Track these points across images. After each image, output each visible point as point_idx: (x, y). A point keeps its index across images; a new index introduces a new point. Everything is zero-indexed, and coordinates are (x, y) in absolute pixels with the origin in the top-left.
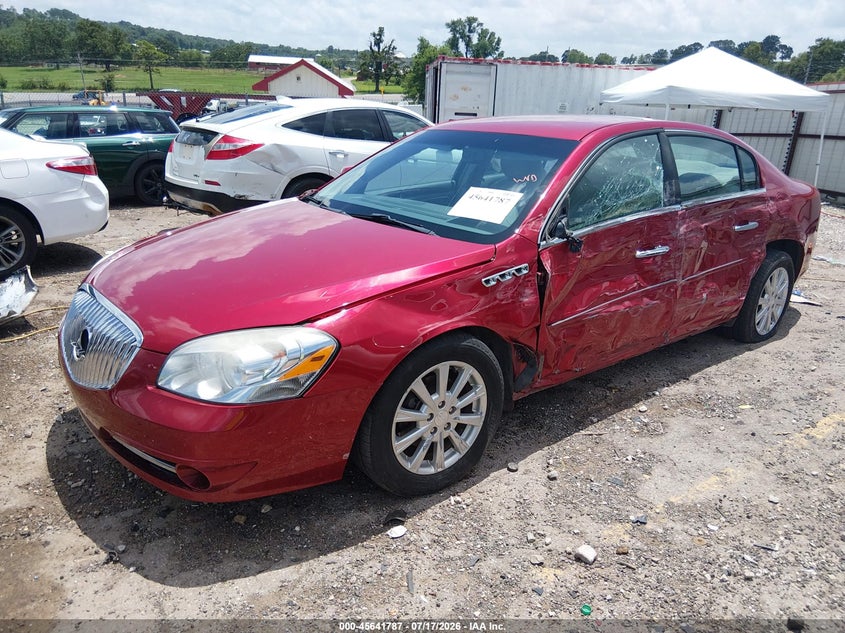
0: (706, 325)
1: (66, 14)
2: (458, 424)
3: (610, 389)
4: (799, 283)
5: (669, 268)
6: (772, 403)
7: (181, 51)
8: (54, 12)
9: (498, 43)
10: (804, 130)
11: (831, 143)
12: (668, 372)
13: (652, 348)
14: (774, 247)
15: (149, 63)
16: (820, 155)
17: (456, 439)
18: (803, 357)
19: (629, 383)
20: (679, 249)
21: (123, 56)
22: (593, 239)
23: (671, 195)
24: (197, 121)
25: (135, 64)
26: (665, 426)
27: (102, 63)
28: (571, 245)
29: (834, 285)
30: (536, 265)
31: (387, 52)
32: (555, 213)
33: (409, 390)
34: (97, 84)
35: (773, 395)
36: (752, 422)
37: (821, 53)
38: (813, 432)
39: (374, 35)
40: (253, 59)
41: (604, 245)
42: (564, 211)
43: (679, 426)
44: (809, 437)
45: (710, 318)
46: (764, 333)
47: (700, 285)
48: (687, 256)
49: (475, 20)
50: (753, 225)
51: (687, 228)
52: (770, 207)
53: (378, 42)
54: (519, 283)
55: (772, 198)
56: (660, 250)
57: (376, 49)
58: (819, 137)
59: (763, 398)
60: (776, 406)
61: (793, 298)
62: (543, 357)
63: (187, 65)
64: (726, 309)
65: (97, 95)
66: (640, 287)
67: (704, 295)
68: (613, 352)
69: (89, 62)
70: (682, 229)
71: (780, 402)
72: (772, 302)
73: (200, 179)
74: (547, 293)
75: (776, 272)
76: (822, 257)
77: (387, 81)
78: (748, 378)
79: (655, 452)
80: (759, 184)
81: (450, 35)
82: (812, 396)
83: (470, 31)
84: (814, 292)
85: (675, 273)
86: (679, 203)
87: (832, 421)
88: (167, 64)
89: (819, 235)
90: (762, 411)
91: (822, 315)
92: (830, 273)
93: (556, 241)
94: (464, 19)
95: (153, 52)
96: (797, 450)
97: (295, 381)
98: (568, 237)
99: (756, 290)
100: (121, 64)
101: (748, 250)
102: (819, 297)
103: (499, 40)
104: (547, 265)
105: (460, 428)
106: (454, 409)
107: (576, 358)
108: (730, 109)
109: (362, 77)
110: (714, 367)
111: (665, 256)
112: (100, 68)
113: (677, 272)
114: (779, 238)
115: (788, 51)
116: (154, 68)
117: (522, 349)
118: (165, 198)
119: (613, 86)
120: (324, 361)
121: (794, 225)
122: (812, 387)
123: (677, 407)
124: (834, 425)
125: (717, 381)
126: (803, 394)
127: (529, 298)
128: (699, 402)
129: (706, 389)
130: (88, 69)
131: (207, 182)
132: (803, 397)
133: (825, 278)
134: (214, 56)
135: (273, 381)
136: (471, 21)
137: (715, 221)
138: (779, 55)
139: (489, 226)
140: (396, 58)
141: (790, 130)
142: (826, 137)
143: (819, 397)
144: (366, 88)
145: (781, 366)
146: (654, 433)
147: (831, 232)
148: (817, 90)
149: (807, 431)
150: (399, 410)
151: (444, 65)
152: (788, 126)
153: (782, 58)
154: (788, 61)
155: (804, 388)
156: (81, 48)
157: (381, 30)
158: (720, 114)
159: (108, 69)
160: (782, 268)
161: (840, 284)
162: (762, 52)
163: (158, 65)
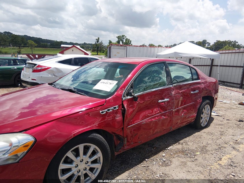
0: (184, 124)
1: (9, 33)
2: (90, 168)
3: (153, 148)
4: (214, 109)
5: (170, 105)
6: (207, 151)
7: (42, 43)
8: (5, 32)
9: (131, 42)
10: (214, 64)
11: (221, 67)
12: (173, 140)
13: (166, 133)
14: (205, 98)
15: (31, 46)
16: (219, 71)
17: (89, 173)
18: (216, 134)
19: (160, 145)
20: (173, 99)
21: (24, 44)
22: (142, 97)
23: (169, 82)
24: (32, 61)
25: (28, 47)
26: (171, 162)
27: (18, 46)
28: (135, 99)
29: (225, 109)
30: (121, 106)
31: (100, 44)
32: (128, 88)
33: (65, 156)
34: (16, 52)
35: (207, 148)
36: (200, 159)
37: (218, 44)
38: (220, 162)
39: (97, 40)
40: (62, 46)
41: (147, 99)
42: (132, 87)
43: (176, 161)
44: (219, 164)
45: (185, 122)
46: (204, 126)
47: (181, 111)
48: (176, 102)
49: (124, 36)
50: (197, 91)
51: (175, 92)
52: (203, 86)
53: (98, 41)
54: (115, 112)
55: (203, 83)
56: (166, 100)
57: (97, 43)
58: (218, 66)
59: (204, 150)
60: (208, 153)
61: (212, 114)
62: (126, 139)
63: (43, 47)
64: (190, 119)
65: (15, 55)
66: (160, 112)
67: (183, 114)
68: (153, 135)
69: (14, 46)
70: (173, 93)
71: (209, 151)
72: (205, 116)
73: (30, 78)
74: (125, 116)
75: (206, 106)
76: (221, 100)
77: (100, 52)
78: (199, 142)
79: (167, 173)
80: (198, 79)
81: (118, 40)
82: (220, 148)
83: (123, 39)
84: (219, 112)
85: (172, 107)
86: (172, 85)
87: (227, 157)
88: (37, 47)
89: (219, 94)
90: (203, 154)
91: (222, 119)
92: (224, 105)
93: (129, 97)
94: (121, 35)
95: (33, 43)
96: (215, 170)
97: (16, 155)
98: (133, 96)
99: (200, 112)
100: (24, 47)
101: (196, 99)
102: (221, 113)
103: (131, 41)
104: (125, 106)
105: (92, 170)
106: (88, 162)
107: (139, 138)
108: (193, 58)
109: (93, 51)
110: (188, 138)
111: (168, 102)
112: (17, 48)
113: (173, 107)
114: (206, 95)
115: (209, 44)
116: (33, 48)
117: (118, 136)
118: (19, 85)
119: (160, 52)
120: (29, 147)
121: (210, 91)
122: (220, 145)
123: (175, 154)
124: (228, 159)
125: (189, 143)
126: (217, 147)
127: (119, 117)
128: (183, 152)
129: (185, 146)
130: (14, 48)
131: (32, 79)
132: (217, 149)
133: (222, 107)
134: (51, 45)
135: (7, 156)
136: (123, 36)
137: (184, 90)
138: (207, 45)
139: (106, 92)
140: (103, 46)
141: (210, 64)
142: (220, 66)
143: (222, 148)
144: (94, 54)
145: (209, 137)
146: (167, 165)
147: (223, 93)
148: (217, 52)
149: (218, 162)
150: (61, 164)
151: (112, 47)
152: (209, 63)
153: (208, 46)
154: (209, 46)
155: (217, 145)
156: (12, 42)
157: (99, 38)
158: (190, 60)
159: (20, 48)
160: (207, 105)
161: (227, 109)
162: (202, 44)
163: (34, 47)
